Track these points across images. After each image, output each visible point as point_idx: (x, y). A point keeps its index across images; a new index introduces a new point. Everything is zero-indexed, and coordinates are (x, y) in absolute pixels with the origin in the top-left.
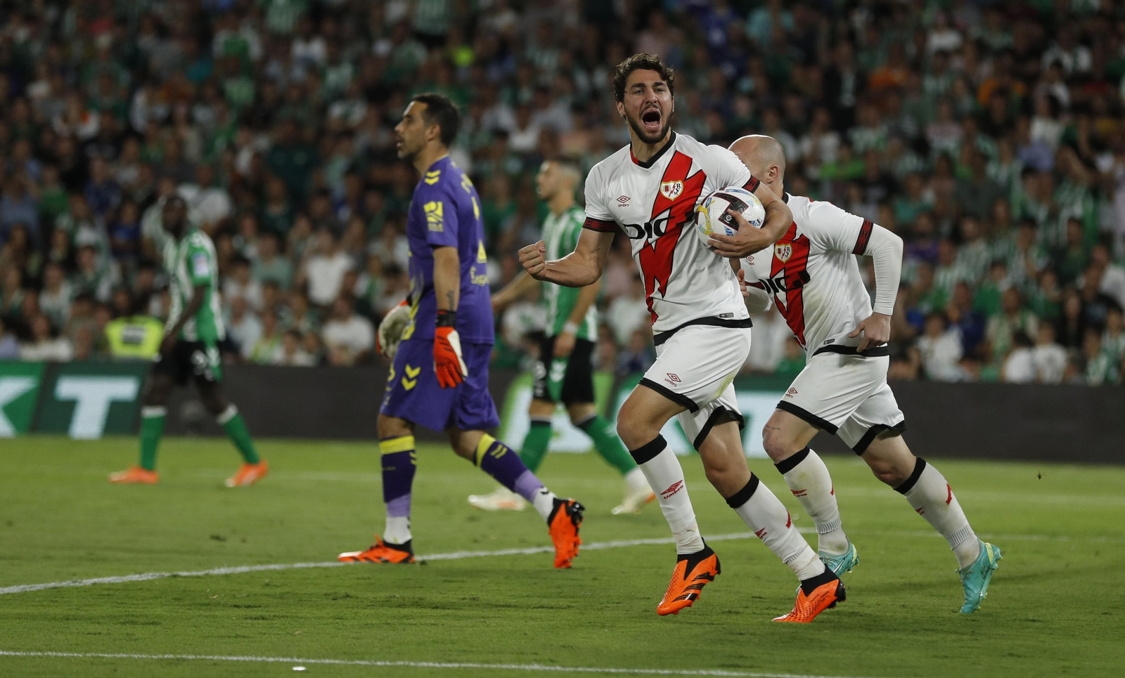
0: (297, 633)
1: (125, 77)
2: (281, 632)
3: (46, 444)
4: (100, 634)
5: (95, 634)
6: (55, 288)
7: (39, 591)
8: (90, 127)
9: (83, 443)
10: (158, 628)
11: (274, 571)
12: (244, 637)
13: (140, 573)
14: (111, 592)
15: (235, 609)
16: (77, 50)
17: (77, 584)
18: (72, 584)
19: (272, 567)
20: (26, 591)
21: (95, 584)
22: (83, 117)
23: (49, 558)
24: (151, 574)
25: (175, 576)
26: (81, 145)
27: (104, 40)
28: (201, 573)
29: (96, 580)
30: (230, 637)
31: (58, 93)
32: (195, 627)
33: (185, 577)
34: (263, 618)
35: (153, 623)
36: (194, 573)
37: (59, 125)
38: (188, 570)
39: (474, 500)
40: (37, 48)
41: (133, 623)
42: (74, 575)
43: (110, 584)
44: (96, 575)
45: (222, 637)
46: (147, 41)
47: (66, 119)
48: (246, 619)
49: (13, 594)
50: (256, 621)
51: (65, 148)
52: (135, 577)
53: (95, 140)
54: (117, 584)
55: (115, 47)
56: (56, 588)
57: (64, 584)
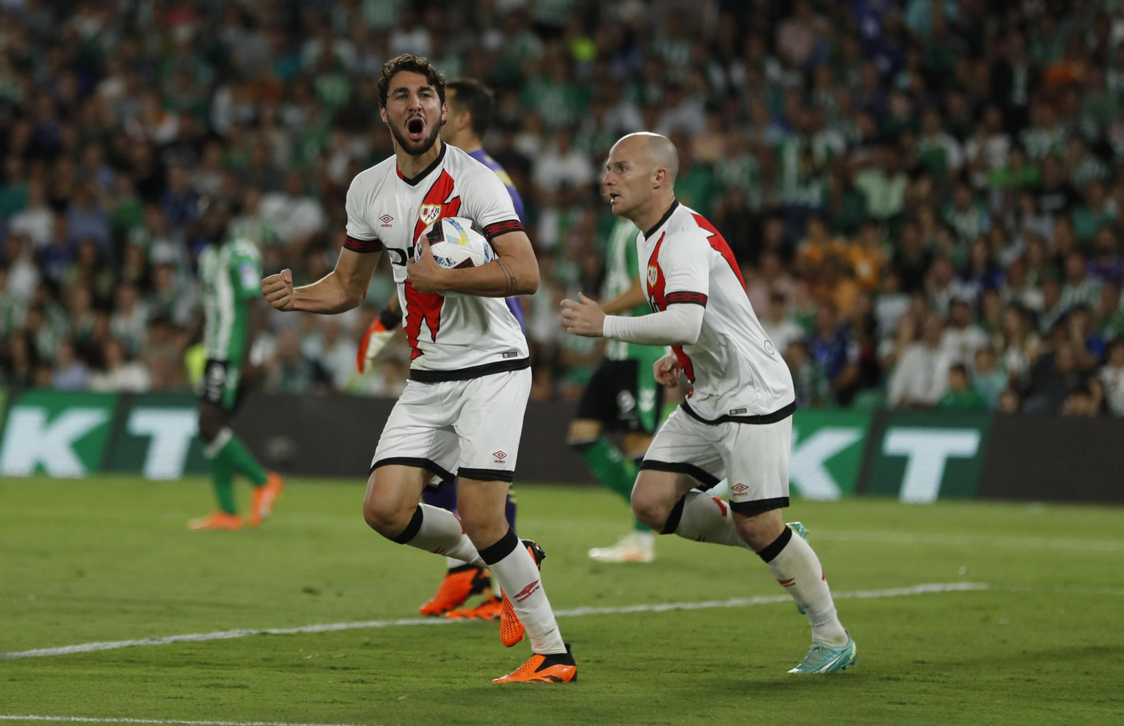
0: (400, 698)
1: (205, 74)
2: (382, 698)
3: (119, 484)
4: (181, 698)
5: (176, 698)
6: (127, 310)
7: (114, 650)
8: (168, 129)
9: (161, 484)
10: (246, 692)
11: (374, 629)
12: (341, 703)
13: (226, 630)
14: (194, 651)
15: (332, 671)
16: (153, 44)
17: (156, 642)
18: (150, 643)
19: (372, 624)
20: (100, 650)
21: (175, 642)
22: (160, 118)
23: (125, 612)
24: (237, 631)
25: (264, 634)
26: (158, 150)
27: (183, 33)
28: (293, 631)
29: (176, 637)
30: (325, 702)
31: (133, 92)
32: (288, 691)
33: (275, 635)
34: (362, 682)
35: (241, 687)
36: (285, 631)
37: (133, 128)
38: (278, 627)
39: (596, 553)
40: (109, 41)
41: (218, 686)
42: (152, 631)
43: (193, 642)
44: (177, 632)
45: (317, 702)
46: (231, 34)
47: (141, 120)
48: (343, 682)
49: (85, 653)
50: (354, 685)
51: (140, 153)
52: (220, 635)
53: (175, 144)
54: (200, 642)
55: (196, 42)
56: (132, 646)
57: (142, 642)
